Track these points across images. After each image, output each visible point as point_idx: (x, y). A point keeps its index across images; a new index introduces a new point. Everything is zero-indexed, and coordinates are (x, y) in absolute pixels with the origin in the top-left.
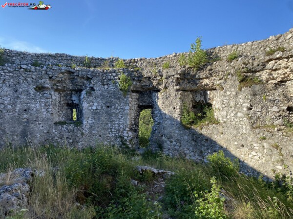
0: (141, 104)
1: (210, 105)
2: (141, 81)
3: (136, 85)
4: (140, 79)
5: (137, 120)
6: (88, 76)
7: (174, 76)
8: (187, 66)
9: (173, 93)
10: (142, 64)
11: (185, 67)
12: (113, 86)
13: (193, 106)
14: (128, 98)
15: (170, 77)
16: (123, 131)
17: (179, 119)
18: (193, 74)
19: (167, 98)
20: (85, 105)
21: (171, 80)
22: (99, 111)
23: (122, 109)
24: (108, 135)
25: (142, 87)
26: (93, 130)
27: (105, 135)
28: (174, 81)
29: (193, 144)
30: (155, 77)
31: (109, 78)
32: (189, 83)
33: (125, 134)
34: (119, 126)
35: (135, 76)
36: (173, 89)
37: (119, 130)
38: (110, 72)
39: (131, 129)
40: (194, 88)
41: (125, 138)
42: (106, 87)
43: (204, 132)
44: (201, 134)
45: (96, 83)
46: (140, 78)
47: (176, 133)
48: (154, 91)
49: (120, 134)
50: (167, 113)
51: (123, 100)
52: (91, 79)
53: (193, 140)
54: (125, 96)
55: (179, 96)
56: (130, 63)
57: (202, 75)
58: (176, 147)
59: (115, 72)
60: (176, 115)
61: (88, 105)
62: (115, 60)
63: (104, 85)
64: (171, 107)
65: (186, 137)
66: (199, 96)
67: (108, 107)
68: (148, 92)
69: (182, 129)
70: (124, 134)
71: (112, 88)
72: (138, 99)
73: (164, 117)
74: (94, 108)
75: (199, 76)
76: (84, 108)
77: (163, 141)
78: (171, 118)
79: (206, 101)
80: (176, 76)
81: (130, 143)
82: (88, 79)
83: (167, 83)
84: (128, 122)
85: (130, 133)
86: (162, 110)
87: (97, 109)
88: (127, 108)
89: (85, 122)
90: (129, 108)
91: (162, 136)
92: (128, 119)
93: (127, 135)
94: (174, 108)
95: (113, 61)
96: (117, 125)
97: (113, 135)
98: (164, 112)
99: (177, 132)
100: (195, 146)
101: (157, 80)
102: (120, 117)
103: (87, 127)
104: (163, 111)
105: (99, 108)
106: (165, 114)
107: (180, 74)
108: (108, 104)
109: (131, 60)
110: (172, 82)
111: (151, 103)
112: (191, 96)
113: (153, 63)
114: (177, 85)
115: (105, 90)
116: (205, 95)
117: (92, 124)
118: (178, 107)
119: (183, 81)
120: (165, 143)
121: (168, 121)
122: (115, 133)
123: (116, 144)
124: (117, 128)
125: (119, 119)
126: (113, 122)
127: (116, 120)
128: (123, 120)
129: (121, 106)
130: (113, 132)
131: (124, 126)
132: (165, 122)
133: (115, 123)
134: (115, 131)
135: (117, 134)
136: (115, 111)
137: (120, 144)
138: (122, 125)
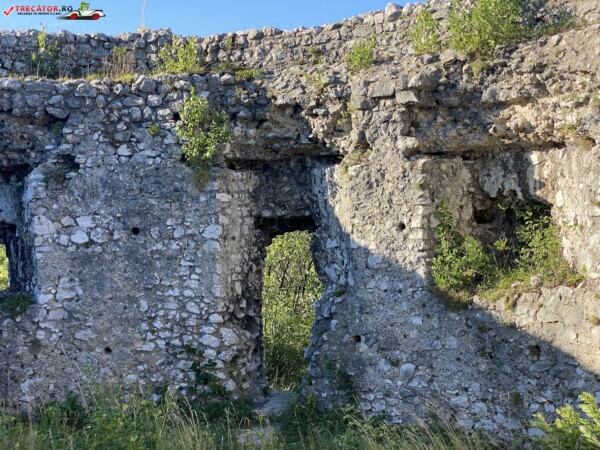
0: (267, 214)
1: (542, 209)
2: (262, 121)
3: (246, 137)
4: (259, 112)
5: (252, 277)
6: (50, 110)
7: (393, 96)
8: (446, 56)
9: (394, 165)
10: (264, 52)
11: (435, 59)
12: (152, 147)
13: (475, 212)
14: (212, 194)
15: (376, 100)
16: (198, 326)
17: (421, 271)
18: (470, 87)
19: (371, 187)
20: (42, 228)
21: (384, 114)
22: (98, 249)
23: (192, 236)
24: (139, 346)
25: (268, 145)
26: (79, 328)
27: (126, 344)
28: (396, 116)
29: (483, 367)
30: (319, 105)
31: (137, 114)
32: (455, 121)
33: (210, 340)
34: (183, 308)
35: (238, 100)
36: (391, 147)
37: (182, 324)
38: (139, 93)
39: (233, 316)
40: (476, 140)
41: (210, 353)
42: (123, 150)
43: (525, 317)
44: (513, 327)
45: (83, 138)
46: (259, 109)
47: (414, 324)
48: (319, 158)
49: (187, 338)
50: (372, 247)
51: (196, 199)
52: (64, 120)
53: (481, 351)
54: (200, 186)
55: (420, 177)
56: (216, 50)
57: (505, 88)
58: (414, 384)
59: (156, 91)
60: (411, 254)
61: (53, 227)
62: (155, 42)
63: (115, 144)
64: (389, 224)
65: (453, 342)
66: (497, 173)
67: (136, 231)
68: (292, 164)
69: (435, 308)
70: (206, 340)
71: (146, 153)
72: (254, 196)
73: (361, 262)
74: (80, 238)
75: (494, 94)
76: (38, 241)
77: (361, 364)
78: (390, 268)
79: (525, 192)
80: (401, 98)
81: (230, 375)
82: (52, 122)
83: (367, 125)
84: (218, 291)
85: (229, 335)
86: (354, 237)
87: (91, 242)
88: (212, 231)
89: (43, 299)
90: (220, 231)
91: (358, 339)
92: (216, 278)
93: (213, 341)
94: (402, 226)
95: (147, 44)
96: (173, 305)
97: (161, 344)
98: (363, 243)
99: (417, 321)
100: (490, 375)
101: (326, 115)
102: (183, 272)
103: (52, 315)
104: (357, 240)
105: (99, 237)
106: (367, 252)
107: (417, 90)
108: (136, 222)
109: (221, 38)
110: (386, 121)
111: (307, 208)
112: (465, 174)
113: (310, 50)
114: (407, 134)
115: (121, 164)
116: (522, 168)
117: (73, 304)
118: (416, 222)
119: (431, 116)
120: (370, 370)
121: (377, 278)
122: (167, 334)
123: (174, 379)
124: (174, 316)
125: (181, 277)
126: (158, 293)
127: (168, 284)
128: (199, 280)
129: (188, 224)
130: (160, 330)
131: (203, 305)
132: (365, 284)
133: (166, 294)
134: (165, 329)
135: (176, 338)
136: (164, 249)
137: (189, 381)
138: (193, 304)
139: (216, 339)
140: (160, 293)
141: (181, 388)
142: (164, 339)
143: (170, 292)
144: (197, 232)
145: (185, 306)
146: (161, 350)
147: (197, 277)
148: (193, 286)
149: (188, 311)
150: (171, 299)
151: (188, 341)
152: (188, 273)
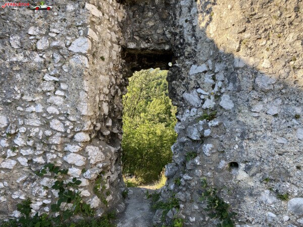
16: (63, 144)
23: (57, 48)
33: (74, 158)
34: (46, 125)
37: (45, 142)
39: (99, 133)
41: (74, 172)
49: (50, 156)
51: (63, 8)
70: (70, 159)
73: (246, 83)
81: (95, 192)
84: (85, 109)
85: (95, 153)
86: (242, 54)
88: (80, 45)
90: (88, 46)
91: (234, 165)
92: (83, 95)
93: (79, 160)
96: (35, 122)
97: (23, 161)
104: (243, 57)
106: (255, 72)
121: (265, 101)
122: (29, 152)
123: (37, 196)
124: (37, 133)
125: (44, 93)
126: (19, 108)
127: (30, 99)
128: (65, 97)
129: (54, 35)
130: (22, 147)
131: (68, 123)
132: (250, 108)
133: (28, 110)
134: (27, 147)
135: (39, 156)
136: (26, 60)
137: (53, 198)
138: (57, 122)
139: (82, 157)
140: (21, 109)
141: (44, 205)
142: (26, 156)
143: (33, 108)
144: (63, 45)
145: (48, 124)
146: (23, 167)
147: (62, 94)
148: (58, 103)
149: (52, 129)
150: (33, 115)
151: (52, 159)
152: (52, 88)
